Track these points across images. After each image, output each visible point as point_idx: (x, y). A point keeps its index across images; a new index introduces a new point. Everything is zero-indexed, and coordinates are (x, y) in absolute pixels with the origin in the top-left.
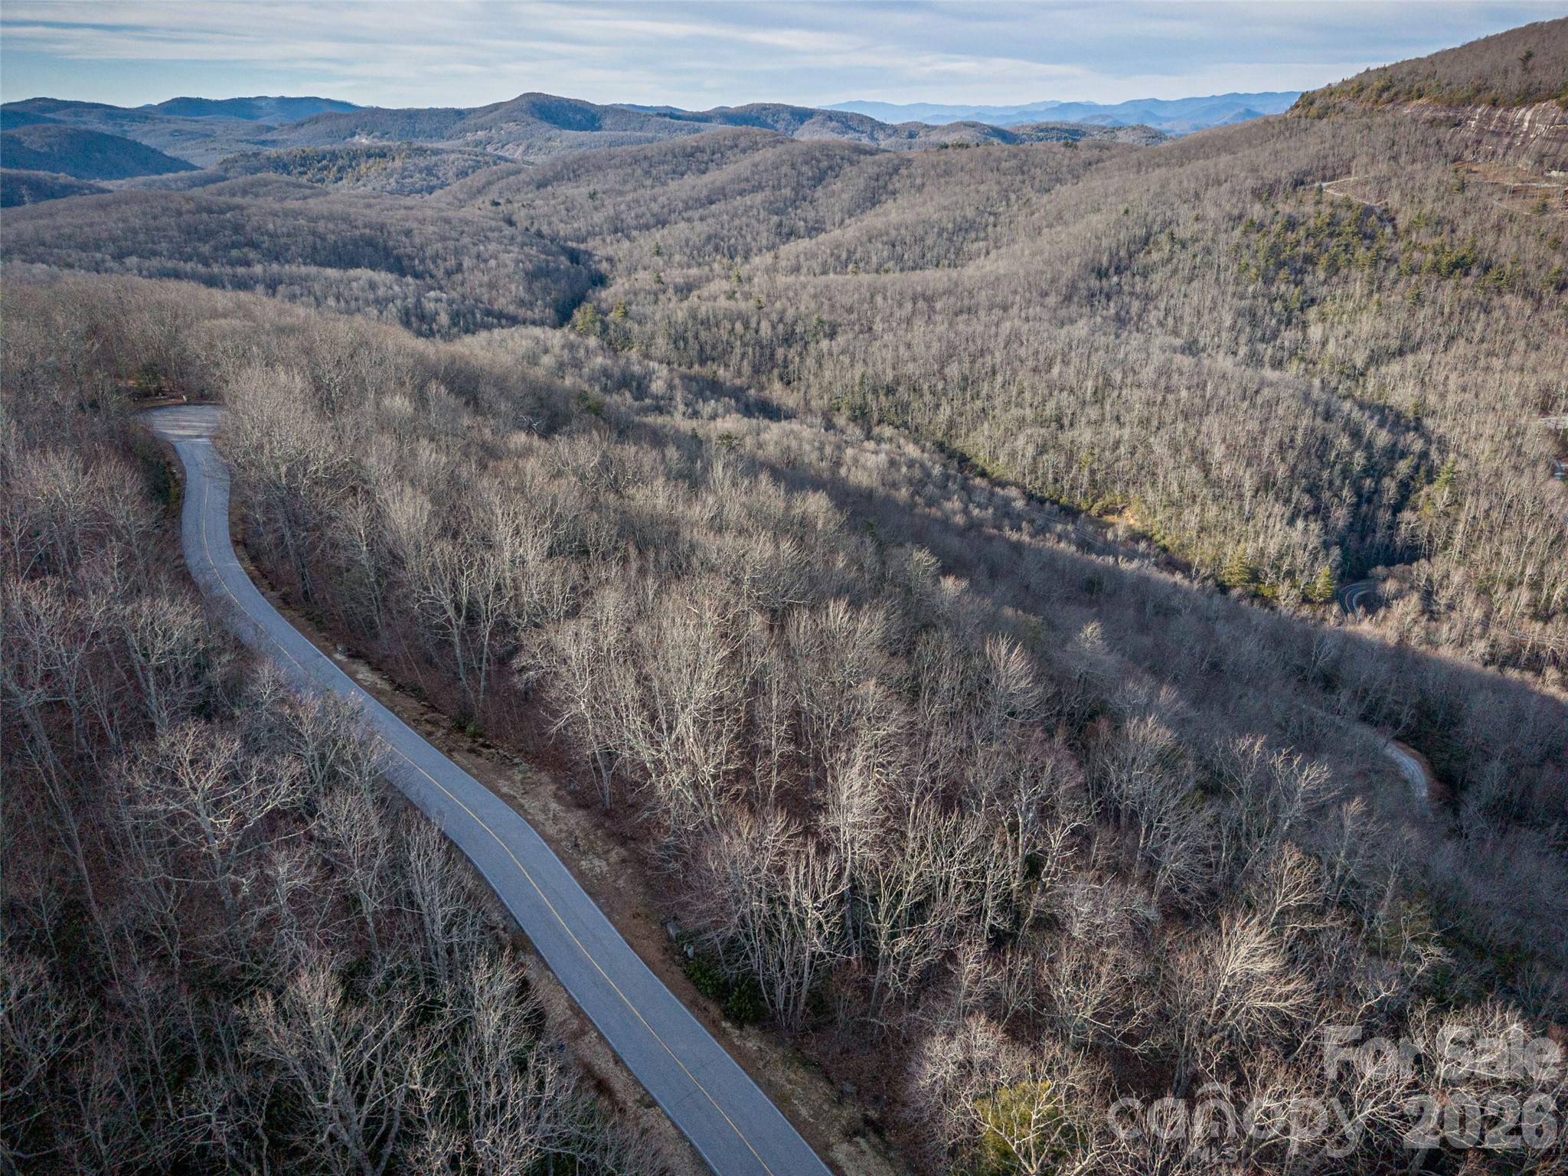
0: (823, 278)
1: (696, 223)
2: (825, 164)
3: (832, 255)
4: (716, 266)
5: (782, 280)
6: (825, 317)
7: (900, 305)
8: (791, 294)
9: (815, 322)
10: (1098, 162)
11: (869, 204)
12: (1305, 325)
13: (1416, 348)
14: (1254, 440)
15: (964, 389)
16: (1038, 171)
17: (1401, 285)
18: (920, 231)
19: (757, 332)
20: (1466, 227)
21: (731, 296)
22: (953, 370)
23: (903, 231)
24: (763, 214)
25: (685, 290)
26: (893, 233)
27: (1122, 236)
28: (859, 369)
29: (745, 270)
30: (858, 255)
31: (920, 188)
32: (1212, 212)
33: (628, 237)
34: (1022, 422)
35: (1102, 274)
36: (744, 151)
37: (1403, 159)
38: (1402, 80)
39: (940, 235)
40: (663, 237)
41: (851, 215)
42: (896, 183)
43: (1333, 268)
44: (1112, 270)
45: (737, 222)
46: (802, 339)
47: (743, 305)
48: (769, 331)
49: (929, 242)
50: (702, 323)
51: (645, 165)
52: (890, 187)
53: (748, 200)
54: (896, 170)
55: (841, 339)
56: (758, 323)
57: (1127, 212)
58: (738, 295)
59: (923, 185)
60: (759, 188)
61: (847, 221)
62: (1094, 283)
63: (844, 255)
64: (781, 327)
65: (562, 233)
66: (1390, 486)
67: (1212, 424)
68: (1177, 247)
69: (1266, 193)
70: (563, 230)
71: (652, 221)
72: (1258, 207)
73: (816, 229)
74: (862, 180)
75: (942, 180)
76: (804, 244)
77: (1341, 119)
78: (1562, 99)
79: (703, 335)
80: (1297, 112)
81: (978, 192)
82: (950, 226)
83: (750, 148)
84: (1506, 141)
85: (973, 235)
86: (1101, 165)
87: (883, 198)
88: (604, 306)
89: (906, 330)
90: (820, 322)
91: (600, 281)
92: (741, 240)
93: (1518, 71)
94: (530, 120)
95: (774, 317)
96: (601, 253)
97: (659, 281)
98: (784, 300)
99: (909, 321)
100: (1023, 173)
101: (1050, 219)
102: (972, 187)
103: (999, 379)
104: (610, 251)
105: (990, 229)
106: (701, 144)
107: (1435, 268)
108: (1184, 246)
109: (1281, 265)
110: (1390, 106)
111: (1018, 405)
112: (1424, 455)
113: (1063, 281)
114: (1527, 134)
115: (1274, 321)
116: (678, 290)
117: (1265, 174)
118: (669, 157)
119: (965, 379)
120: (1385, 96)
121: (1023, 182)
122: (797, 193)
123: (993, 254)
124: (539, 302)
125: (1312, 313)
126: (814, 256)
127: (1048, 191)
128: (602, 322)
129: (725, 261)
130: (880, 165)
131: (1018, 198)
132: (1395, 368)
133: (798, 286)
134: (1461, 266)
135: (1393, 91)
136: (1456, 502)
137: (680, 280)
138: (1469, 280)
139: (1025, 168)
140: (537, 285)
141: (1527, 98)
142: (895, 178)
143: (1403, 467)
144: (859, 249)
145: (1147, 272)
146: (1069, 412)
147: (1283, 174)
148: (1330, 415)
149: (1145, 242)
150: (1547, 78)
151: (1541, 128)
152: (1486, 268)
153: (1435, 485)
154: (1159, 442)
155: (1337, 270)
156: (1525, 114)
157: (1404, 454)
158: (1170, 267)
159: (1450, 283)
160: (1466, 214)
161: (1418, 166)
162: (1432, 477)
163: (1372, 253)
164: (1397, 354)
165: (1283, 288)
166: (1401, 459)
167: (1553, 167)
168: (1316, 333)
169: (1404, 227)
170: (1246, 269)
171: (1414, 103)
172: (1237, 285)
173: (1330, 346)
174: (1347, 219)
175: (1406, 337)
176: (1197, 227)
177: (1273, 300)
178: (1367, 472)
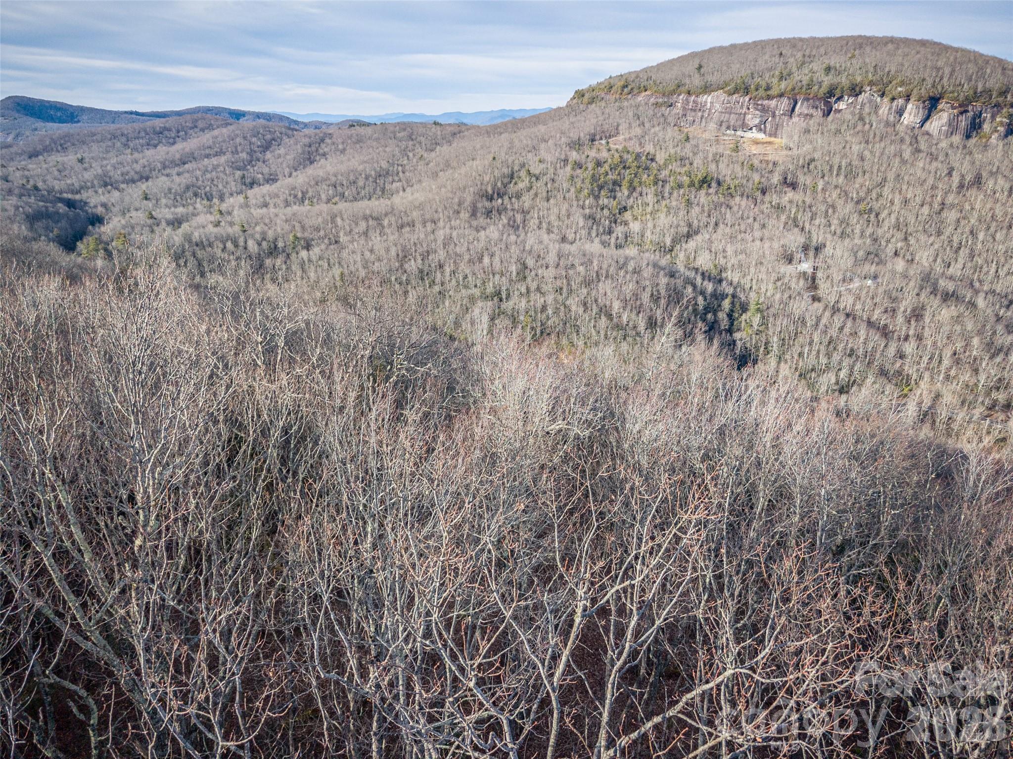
0: (289, 208)
1: (175, 177)
2: (268, 137)
3: (290, 195)
4: (198, 206)
5: (257, 212)
6: (299, 235)
7: (357, 224)
8: (267, 221)
9: (291, 238)
10: (460, 132)
11: (308, 162)
12: (626, 223)
13: (697, 232)
14: (636, 296)
15: (422, 279)
16: (423, 139)
17: (675, 194)
18: (352, 178)
19: (246, 248)
20: (698, 161)
21: (217, 224)
22: (412, 266)
23: (340, 177)
24: (228, 171)
25: (176, 223)
26: (334, 179)
27: (497, 173)
28: (337, 271)
29: (224, 207)
30: (310, 194)
31: (343, 151)
32: (549, 158)
33: (117, 189)
34: (472, 299)
35: (491, 199)
36: (202, 130)
37: (647, 125)
38: (633, 81)
39: (367, 178)
40: (148, 187)
41: (296, 170)
42: (324, 148)
43: (632, 189)
44: (495, 196)
45: (208, 176)
46: (284, 251)
47: (230, 230)
48: (256, 247)
49: (361, 183)
50: (197, 245)
51: (124, 139)
52: (321, 151)
53: (214, 161)
54: (322, 140)
55: (316, 251)
56: (246, 242)
57: (494, 158)
58: (223, 224)
59: (344, 150)
60: (221, 153)
61: (294, 174)
62: (488, 204)
63: (300, 195)
64: (264, 244)
65: (57, 188)
66: (722, 316)
67: (605, 287)
68: (534, 179)
69: (577, 145)
70: (57, 185)
71: (136, 177)
72: (574, 153)
73: (273, 180)
74: (299, 147)
75: (358, 146)
76: (266, 189)
77: (603, 104)
78: (726, 89)
79: (200, 253)
80: (575, 101)
81: (385, 151)
82: (373, 173)
83: (208, 128)
84: (700, 114)
85: (390, 179)
86: (461, 135)
87: (318, 158)
88: (104, 238)
89: (366, 240)
90: (296, 238)
91: (97, 220)
92: (214, 189)
93: (697, 76)
94: (17, 115)
95: (258, 236)
96: (93, 201)
97: (152, 217)
98: (262, 225)
99: (366, 233)
100: (412, 140)
101: (442, 166)
102: (380, 149)
103: (447, 270)
104: (103, 199)
105: (401, 174)
106: (167, 125)
107: (692, 184)
108: (537, 179)
109: (601, 188)
110: (630, 96)
111: (466, 287)
112: (734, 296)
113: (467, 204)
114: (710, 110)
115: (607, 222)
116: (170, 223)
117: (571, 135)
118: (143, 134)
119: (421, 271)
120: (626, 90)
121: (414, 145)
122: (252, 156)
123: (408, 190)
124: (43, 238)
125: (628, 216)
126: (277, 196)
127: (432, 151)
128: (106, 250)
129: (205, 202)
130: (310, 137)
131: (414, 155)
132: (692, 244)
133: (272, 216)
134: (705, 182)
135: (630, 87)
136: (764, 323)
137: (170, 216)
138: (711, 191)
139: (414, 137)
140: (39, 225)
141: (707, 89)
142: (323, 146)
143: (726, 304)
144: (310, 190)
145: (518, 196)
146: (504, 288)
147: (582, 135)
148: (672, 275)
149: (512, 177)
150: (713, 79)
151: (717, 106)
152: (719, 183)
153: (749, 314)
154: (573, 304)
155: (634, 189)
156: (707, 99)
157: (724, 296)
158: (532, 192)
159: (703, 192)
160: (695, 154)
161: (657, 129)
162: (744, 308)
163: (652, 178)
164: (688, 236)
165: (606, 201)
166: (723, 299)
167: (728, 128)
168: (635, 227)
169: (662, 162)
170: (580, 191)
171: (644, 94)
172: (578, 200)
173: (648, 234)
174: (629, 158)
175: (690, 225)
176: (542, 166)
177: (602, 209)
178: (707, 309)
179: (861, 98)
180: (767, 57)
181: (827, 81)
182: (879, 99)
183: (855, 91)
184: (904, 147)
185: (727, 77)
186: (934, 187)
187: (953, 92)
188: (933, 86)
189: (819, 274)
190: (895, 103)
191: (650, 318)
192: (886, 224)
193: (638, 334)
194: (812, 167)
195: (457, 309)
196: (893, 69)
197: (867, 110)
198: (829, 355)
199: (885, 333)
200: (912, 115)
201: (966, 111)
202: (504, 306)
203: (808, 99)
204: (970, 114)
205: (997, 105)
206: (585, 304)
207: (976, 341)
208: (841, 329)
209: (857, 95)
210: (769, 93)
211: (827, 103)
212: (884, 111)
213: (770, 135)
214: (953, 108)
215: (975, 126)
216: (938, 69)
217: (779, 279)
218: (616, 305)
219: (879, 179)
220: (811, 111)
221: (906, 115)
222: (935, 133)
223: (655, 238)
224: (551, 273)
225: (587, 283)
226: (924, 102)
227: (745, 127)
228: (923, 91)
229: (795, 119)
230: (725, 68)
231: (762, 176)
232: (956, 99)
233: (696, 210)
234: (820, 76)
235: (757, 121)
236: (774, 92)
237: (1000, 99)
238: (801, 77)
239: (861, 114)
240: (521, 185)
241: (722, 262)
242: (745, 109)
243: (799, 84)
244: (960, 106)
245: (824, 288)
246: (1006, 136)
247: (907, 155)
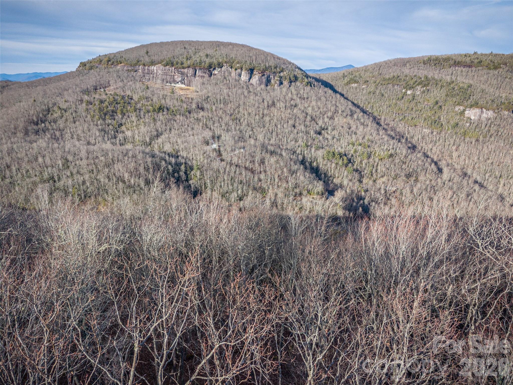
10: (7, 86)
12: (123, 132)
13: (161, 134)
14: (136, 169)
17: (147, 116)
20: (155, 99)
27: (38, 109)
32: (71, 99)
34: (35, 184)
35: (37, 124)
37: (125, 81)
38: (113, 58)
43: (123, 114)
44: (40, 122)
57: (35, 101)
62: (35, 127)
66: (182, 173)
67: (118, 167)
68: (63, 111)
69: (86, 92)
72: (86, 97)
77: (98, 70)
78: (162, 64)
80: (81, 68)
84: (152, 75)
86: (9, 87)
93: (146, 56)
103: (14, 168)
107: (154, 110)
108: (65, 111)
109: (105, 114)
110: (113, 66)
111: (29, 177)
112: (185, 163)
113: (20, 128)
114: (156, 73)
115: (113, 132)
117: (82, 87)
120: (110, 63)
125: (123, 128)
132: (160, 140)
134: (161, 109)
135: (112, 61)
136: (202, 174)
138: (165, 113)
141: (153, 63)
143: (183, 167)
145: (55, 121)
146: (56, 175)
147: (89, 86)
148: (153, 156)
149: (49, 110)
150: (155, 58)
151: (160, 72)
152: (168, 109)
153: (194, 171)
154: (101, 177)
155: (124, 114)
156: (154, 68)
157: (181, 164)
158: (64, 119)
159: (160, 114)
160: (153, 95)
161: (131, 83)
162: (192, 169)
163: (133, 108)
164: (158, 136)
165: (110, 121)
166: (181, 166)
167: (167, 82)
168: (129, 134)
169: (137, 100)
170: (94, 116)
171: (120, 65)
172: (93, 122)
173: (136, 136)
174: (119, 99)
175: (157, 131)
176: (67, 104)
177: (108, 125)
178: (174, 171)
179: (223, 68)
180: (179, 49)
181: (208, 61)
182: (230, 69)
183: (220, 65)
184: (244, 90)
185: (162, 58)
186: (258, 107)
187: (258, 67)
188: (250, 64)
189: (222, 149)
190: (237, 71)
191: (146, 180)
192: (244, 124)
193: (141, 189)
194: (208, 100)
195: (25, 191)
196: (234, 57)
197: (226, 74)
198: (232, 185)
199: (252, 171)
200: (244, 77)
201: (264, 75)
202: (57, 185)
203: (201, 69)
204: (266, 76)
205: (274, 73)
206: (108, 177)
207: (285, 170)
208: (235, 172)
209: (221, 68)
210: (183, 66)
211: (209, 71)
212: (233, 74)
213: (187, 86)
214: (259, 73)
215: (268, 81)
216: (251, 57)
217: (204, 153)
218: (126, 175)
219: (237, 105)
220: (203, 74)
221: (242, 76)
222: (255, 84)
223: (141, 138)
224: (84, 162)
225: (107, 165)
226: (248, 71)
227: (175, 82)
228: (247, 66)
229: (197, 78)
230: (160, 53)
231: (187, 105)
232: (259, 70)
233: (159, 123)
234: (204, 59)
235: (180, 79)
236: (185, 65)
237: (275, 70)
238: (196, 58)
239: (224, 76)
240: (55, 115)
241: (177, 147)
242: (173, 74)
243: (196, 62)
244: (262, 73)
245: (224, 154)
246: (280, 85)
247: (246, 93)
